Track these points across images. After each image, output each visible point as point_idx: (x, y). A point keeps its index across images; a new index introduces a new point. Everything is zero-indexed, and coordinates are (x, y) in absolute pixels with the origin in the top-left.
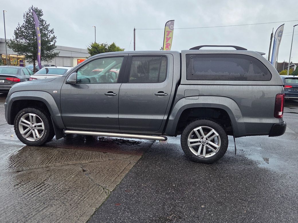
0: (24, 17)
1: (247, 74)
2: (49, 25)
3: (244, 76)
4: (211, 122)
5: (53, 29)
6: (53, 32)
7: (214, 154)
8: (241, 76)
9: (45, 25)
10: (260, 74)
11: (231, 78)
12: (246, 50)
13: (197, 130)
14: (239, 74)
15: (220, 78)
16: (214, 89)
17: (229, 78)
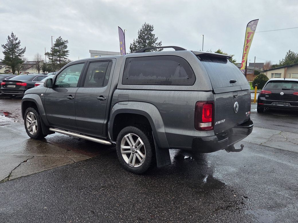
0: (138, 33)
1: (172, 78)
2: (157, 38)
3: (169, 80)
4: (137, 129)
5: (161, 42)
6: (161, 45)
7: (141, 164)
8: (167, 80)
9: (154, 39)
10: (185, 77)
11: (157, 83)
12: (184, 50)
13: (127, 137)
14: (165, 77)
15: (148, 83)
16: (141, 94)
17: (155, 83)
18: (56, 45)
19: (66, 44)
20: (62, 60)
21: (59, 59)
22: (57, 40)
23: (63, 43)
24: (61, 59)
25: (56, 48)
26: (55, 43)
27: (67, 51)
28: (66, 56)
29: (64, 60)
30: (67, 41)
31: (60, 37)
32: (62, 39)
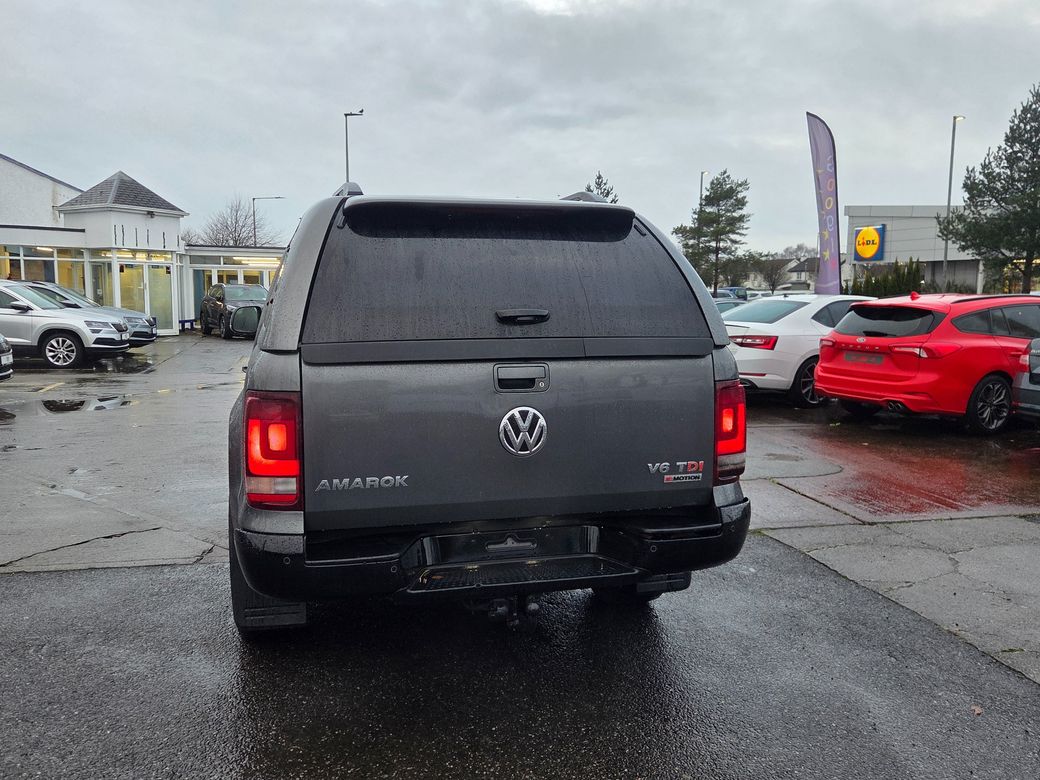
18: (709, 200)
19: (740, 196)
20: (725, 250)
21: (713, 244)
22: (712, 183)
23: (730, 193)
24: (722, 244)
25: (709, 209)
26: (708, 194)
27: (741, 219)
28: (738, 233)
29: (730, 248)
30: (744, 184)
31: (725, 172)
32: (728, 177)
